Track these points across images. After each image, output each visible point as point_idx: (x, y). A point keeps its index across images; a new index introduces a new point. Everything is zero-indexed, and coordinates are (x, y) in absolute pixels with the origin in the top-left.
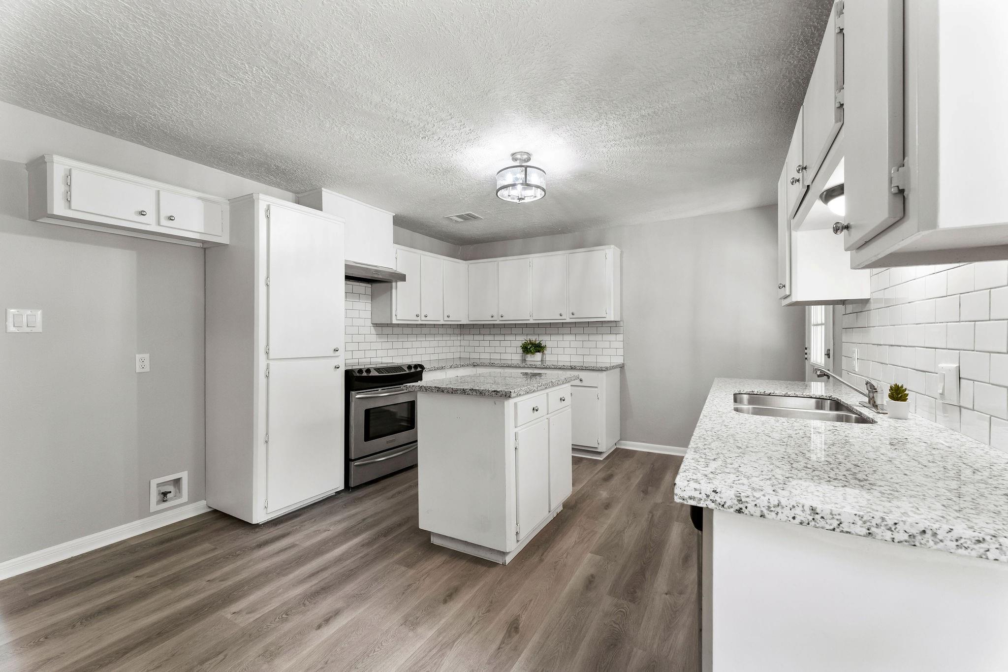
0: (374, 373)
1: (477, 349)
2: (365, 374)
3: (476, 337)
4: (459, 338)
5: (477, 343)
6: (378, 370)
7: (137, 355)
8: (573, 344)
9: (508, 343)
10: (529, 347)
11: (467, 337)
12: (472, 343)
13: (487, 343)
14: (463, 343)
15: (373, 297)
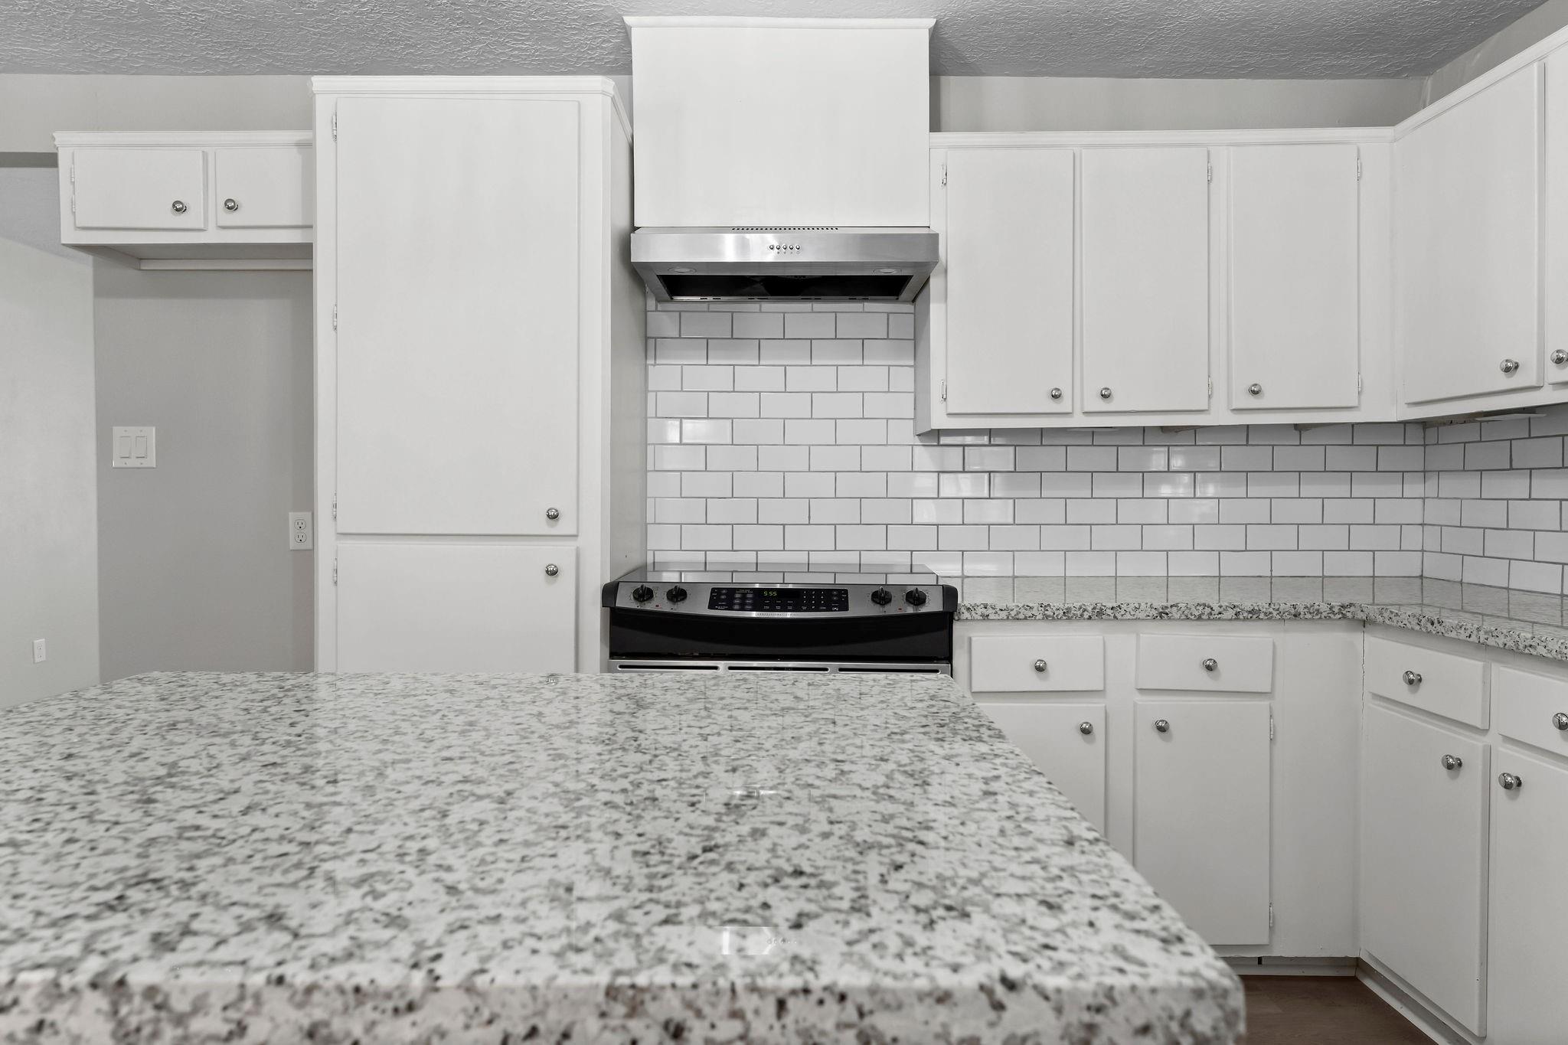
1: (1496, 543)
2: (660, 605)
3: (1497, 486)
4: (1415, 488)
5: (1494, 514)
7: (291, 514)
11: (1450, 485)
12: (1477, 513)
14: (1438, 512)
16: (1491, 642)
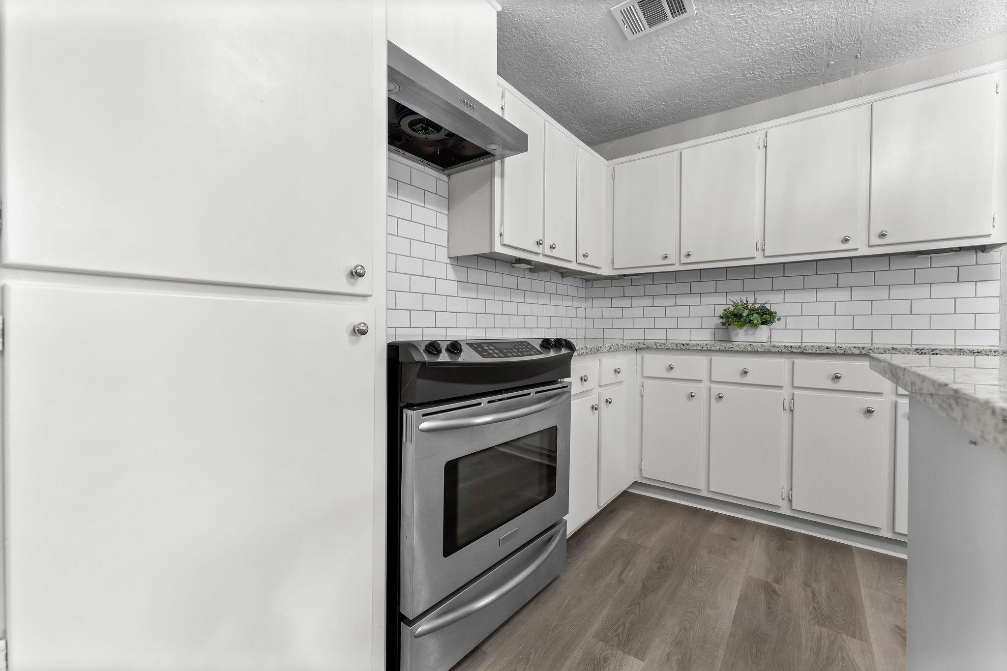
0: (468, 356)
1: (618, 324)
2: (444, 357)
6: (478, 346)
8: (842, 308)
9: (684, 311)
10: (745, 314)
13: (638, 312)
15: (451, 201)
16: (713, 348)
